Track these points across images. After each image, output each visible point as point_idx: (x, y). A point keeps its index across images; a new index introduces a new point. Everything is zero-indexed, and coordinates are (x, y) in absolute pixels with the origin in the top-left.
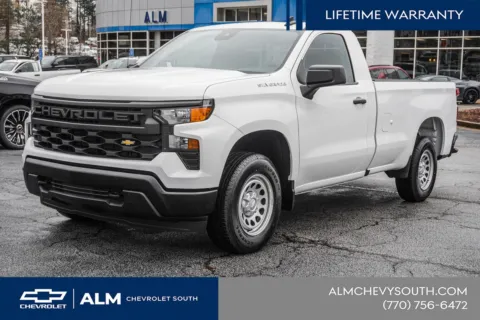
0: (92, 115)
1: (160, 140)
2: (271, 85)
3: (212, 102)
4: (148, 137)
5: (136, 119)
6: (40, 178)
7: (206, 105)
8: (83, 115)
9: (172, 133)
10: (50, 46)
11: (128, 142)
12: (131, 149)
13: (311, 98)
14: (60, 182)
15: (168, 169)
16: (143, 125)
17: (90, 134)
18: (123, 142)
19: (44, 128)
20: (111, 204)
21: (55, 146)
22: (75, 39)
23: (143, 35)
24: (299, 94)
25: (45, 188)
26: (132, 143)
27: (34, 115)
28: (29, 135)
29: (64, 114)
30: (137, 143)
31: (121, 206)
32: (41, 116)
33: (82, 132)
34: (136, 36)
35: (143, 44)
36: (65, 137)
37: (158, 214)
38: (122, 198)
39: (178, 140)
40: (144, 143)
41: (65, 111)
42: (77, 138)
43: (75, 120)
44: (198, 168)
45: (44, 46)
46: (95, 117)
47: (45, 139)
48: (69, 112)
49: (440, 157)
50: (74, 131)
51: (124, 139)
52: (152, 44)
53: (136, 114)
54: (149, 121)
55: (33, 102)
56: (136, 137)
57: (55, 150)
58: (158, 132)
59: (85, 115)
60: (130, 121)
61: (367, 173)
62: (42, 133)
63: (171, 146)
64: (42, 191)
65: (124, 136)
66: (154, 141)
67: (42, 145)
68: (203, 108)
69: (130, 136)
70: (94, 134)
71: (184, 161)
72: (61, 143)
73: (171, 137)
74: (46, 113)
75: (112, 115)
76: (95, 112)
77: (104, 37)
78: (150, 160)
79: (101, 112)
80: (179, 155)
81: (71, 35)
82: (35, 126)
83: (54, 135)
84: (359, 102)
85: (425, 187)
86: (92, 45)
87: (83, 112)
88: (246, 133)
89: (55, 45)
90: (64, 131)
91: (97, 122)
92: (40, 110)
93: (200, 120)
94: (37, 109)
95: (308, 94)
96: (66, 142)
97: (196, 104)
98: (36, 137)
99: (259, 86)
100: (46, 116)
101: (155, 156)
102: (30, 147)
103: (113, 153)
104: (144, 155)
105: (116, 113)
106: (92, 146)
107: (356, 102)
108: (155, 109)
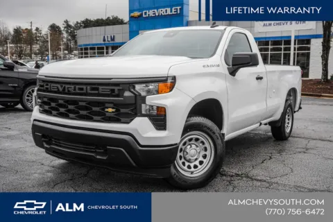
0: (82, 89)
1: (136, 108)
2: (211, 66)
3: (174, 78)
4: (126, 105)
5: (116, 92)
6: (44, 136)
7: (170, 81)
8: (75, 90)
9: (145, 103)
10: (53, 55)
11: (110, 110)
12: (112, 115)
13: (234, 76)
14: (58, 140)
15: (142, 130)
16: (123, 96)
17: (81, 104)
18: (106, 110)
19: (45, 100)
20: (98, 157)
21: (54, 112)
22: (66, 52)
23: (103, 48)
24: (227, 72)
25: (47, 144)
26: (114, 110)
27: (38, 90)
28: (36, 105)
29: (61, 89)
30: (117, 110)
31: (105, 158)
32: (44, 91)
33: (75, 102)
34: (99, 48)
35: (103, 53)
36: (61, 106)
37: (134, 164)
38: (106, 152)
39: (148, 107)
40: (123, 110)
41: (62, 86)
42: (71, 107)
43: (69, 93)
44: (165, 129)
45: (50, 56)
46: (84, 91)
47: (46, 107)
48: (65, 87)
49: (295, 112)
50: (68, 102)
51: (107, 108)
52: (107, 53)
53: (116, 88)
54: (127, 94)
55: (38, 81)
56: (117, 106)
57: (54, 116)
58: (134, 102)
59: (77, 89)
60: (112, 93)
61: (261, 124)
62: (44, 103)
63: (143, 112)
64: (46, 145)
65: (107, 105)
66: (130, 109)
67: (44, 112)
68: (167, 83)
69: (112, 105)
70: (84, 104)
71: (154, 124)
72: (59, 110)
73: (143, 105)
74: (47, 88)
75: (97, 89)
76: (84, 87)
77: (82, 49)
78: (128, 123)
79: (88, 87)
80: (150, 119)
81: (64, 50)
82: (39, 98)
83: (53, 104)
84: (259, 78)
85: (288, 130)
86: (75, 55)
87: (75, 88)
88: (198, 101)
89: (56, 55)
90: (61, 102)
91: (86, 94)
92: (42, 86)
93: (165, 92)
94: (41, 86)
95: (233, 73)
96: (62, 110)
97: (162, 80)
98: (40, 106)
99: (204, 66)
100: (47, 90)
101: (132, 120)
102: (36, 114)
103: (99, 118)
104: (123, 120)
105: (100, 87)
106: (83, 112)
107: (258, 79)
108: (130, 84)
